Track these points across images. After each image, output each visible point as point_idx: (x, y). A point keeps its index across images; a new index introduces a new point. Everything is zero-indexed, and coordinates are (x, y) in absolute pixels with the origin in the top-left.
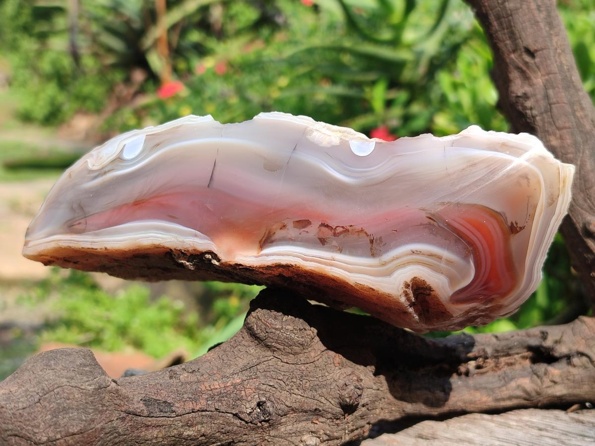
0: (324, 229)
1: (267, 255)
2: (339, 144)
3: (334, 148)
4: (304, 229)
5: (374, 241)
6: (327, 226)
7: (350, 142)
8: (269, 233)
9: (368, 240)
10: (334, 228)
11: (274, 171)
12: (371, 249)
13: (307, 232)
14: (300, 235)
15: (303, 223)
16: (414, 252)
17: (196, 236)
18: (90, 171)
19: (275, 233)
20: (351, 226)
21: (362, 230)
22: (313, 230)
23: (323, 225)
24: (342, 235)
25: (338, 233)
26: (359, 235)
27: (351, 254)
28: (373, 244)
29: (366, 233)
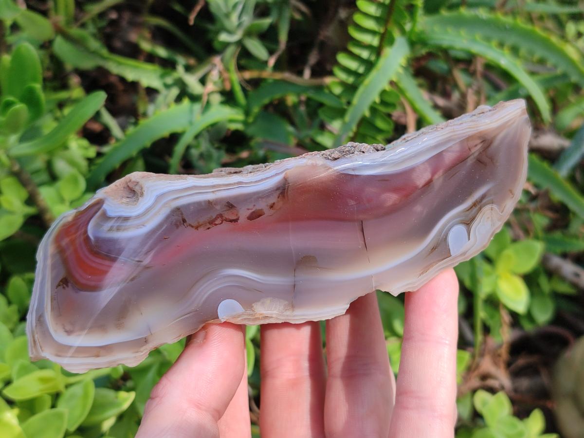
0: (234, 218)
1: (277, 174)
2: (253, 305)
3: (257, 300)
4: (253, 210)
5: (182, 222)
6: (231, 221)
7: (244, 310)
8: (284, 196)
9: (189, 221)
10: (224, 222)
11: (304, 257)
12: (182, 214)
13: (248, 209)
14: (254, 204)
15: (255, 216)
16: (144, 225)
17: (353, 169)
18: (492, 203)
19: (278, 198)
20: (209, 228)
21: (197, 228)
22: (244, 213)
23: (236, 221)
24: (214, 217)
25: (218, 218)
26: (198, 223)
27: (199, 204)
28: (183, 219)
29: (192, 227)
